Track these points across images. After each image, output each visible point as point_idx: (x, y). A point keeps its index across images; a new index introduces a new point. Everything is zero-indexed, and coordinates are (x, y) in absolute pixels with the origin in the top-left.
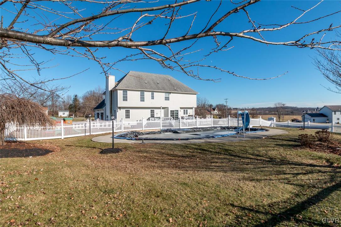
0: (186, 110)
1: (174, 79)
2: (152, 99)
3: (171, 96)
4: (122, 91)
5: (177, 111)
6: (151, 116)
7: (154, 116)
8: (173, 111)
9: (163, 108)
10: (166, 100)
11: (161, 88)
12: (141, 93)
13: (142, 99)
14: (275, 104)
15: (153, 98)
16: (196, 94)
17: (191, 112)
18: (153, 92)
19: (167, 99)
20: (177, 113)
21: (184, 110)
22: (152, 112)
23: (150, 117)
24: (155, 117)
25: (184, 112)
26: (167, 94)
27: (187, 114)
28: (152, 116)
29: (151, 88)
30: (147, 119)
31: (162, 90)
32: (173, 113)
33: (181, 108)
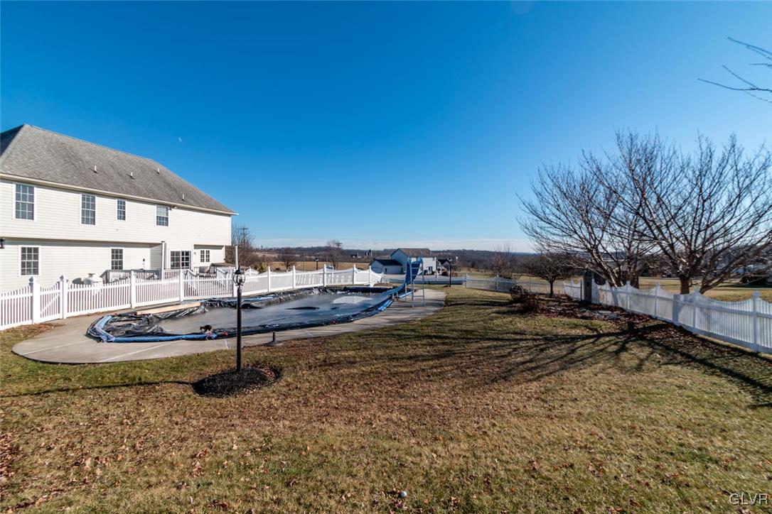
0: (205, 250)
1: (172, 173)
2: (119, 218)
3: (173, 214)
4: (14, 186)
5: (187, 253)
6: (113, 268)
7: (121, 268)
8: (178, 253)
9: (150, 245)
10: (159, 223)
11: (145, 192)
12: (83, 199)
13: (89, 217)
14: (329, 243)
15: (122, 215)
16: (229, 215)
17: (218, 256)
18: (123, 200)
19: (162, 221)
20: (187, 259)
21: (202, 252)
22: (117, 255)
23: (110, 269)
24: (124, 269)
25: (202, 256)
26: (163, 210)
27: (208, 260)
28: (117, 265)
29: (116, 188)
30: (101, 274)
31: (149, 197)
32: (178, 259)
33: (196, 247)
